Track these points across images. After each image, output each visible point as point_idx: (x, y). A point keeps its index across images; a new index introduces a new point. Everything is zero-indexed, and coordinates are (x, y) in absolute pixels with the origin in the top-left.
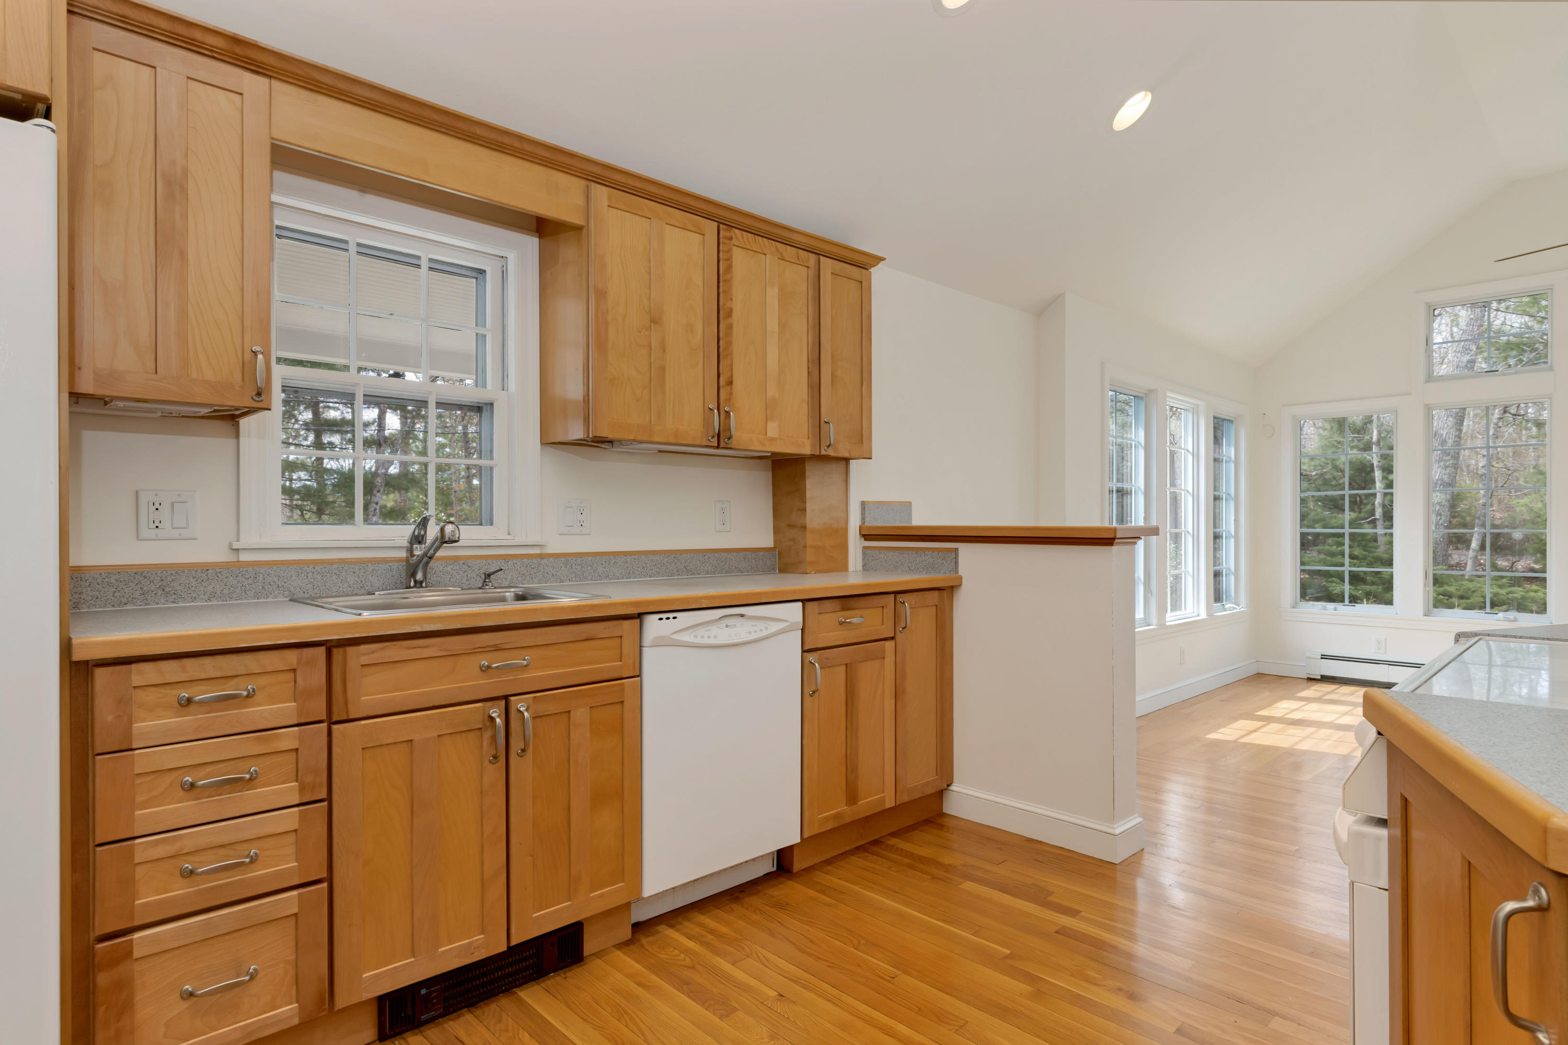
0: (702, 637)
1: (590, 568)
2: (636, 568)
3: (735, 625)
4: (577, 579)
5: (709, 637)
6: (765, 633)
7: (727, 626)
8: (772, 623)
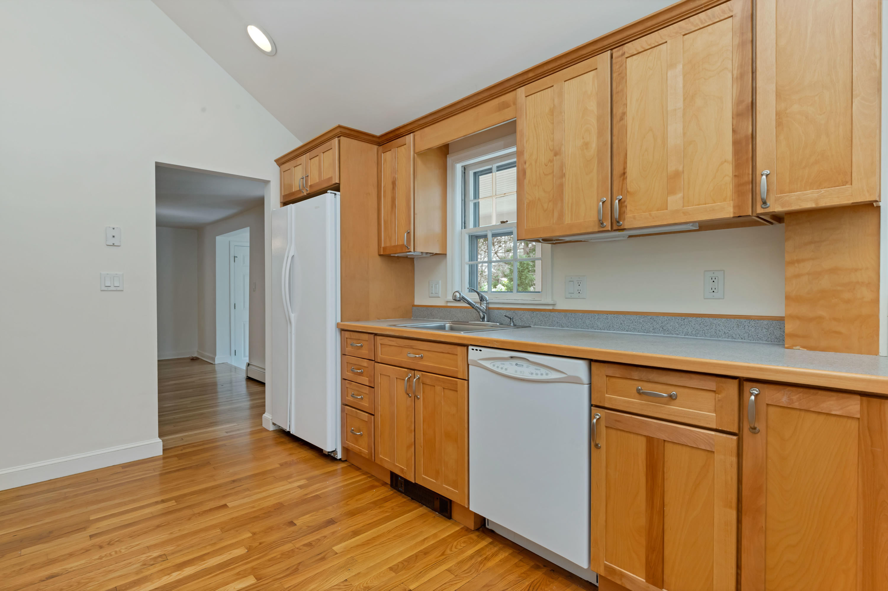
0: (498, 367)
1: (580, 320)
2: (615, 323)
3: (522, 365)
4: (572, 326)
5: (502, 368)
6: (544, 377)
7: (517, 364)
8: (553, 372)
